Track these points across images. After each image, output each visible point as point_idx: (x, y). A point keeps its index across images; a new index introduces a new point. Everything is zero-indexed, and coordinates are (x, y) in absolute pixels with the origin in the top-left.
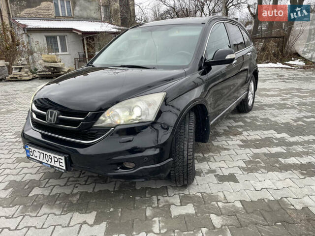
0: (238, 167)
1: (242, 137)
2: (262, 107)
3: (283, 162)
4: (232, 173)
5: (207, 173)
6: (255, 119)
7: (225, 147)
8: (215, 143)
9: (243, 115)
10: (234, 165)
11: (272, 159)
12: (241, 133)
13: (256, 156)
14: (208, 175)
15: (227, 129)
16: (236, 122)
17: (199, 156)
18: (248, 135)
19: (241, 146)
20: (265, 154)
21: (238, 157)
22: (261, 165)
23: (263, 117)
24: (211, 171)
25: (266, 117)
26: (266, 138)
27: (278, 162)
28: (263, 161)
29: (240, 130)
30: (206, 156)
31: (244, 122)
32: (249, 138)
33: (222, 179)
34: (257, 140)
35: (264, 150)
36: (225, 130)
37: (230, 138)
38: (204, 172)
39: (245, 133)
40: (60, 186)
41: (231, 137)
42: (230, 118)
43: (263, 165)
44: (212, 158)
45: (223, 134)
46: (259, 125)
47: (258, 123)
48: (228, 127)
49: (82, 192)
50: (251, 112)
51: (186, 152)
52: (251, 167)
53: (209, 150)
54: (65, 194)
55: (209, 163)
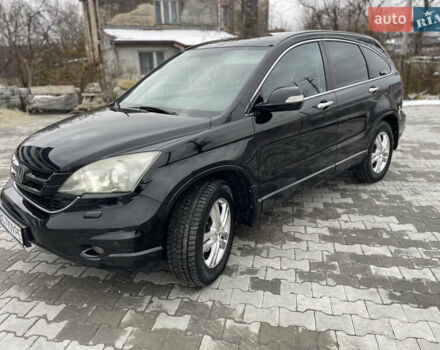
0: (296, 270)
1: (335, 224)
2: (403, 177)
3: (373, 272)
4: (279, 277)
5: (242, 273)
6: (377, 195)
7: (297, 235)
8: (286, 229)
9: (361, 187)
10: (292, 266)
11: (358, 266)
12: (337, 216)
13: (337, 256)
14: (243, 276)
15: (321, 207)
16: (343, 196)
17: (249, 246)
18: (346, 222)
19: (323, 238)
20: (353, 256)
21: (306, 255)
22: (335, 272)
23: (393, 193)
24: (252, 271)
25: (399, 193)
26: (373, 229)
27: (365, 271)
28: (342, 267)
29: (340, 211)
30: (260, 246)
31: (356, 197)
32: (344, 226)
33: (259, 285)
34: (356, 231)
35: (357, 249)
36: (315, 209)
37: (315, 222)
38: (240, 270)
39: (344, 217)
40: (47, 263)
41: (319, 221)
42: (338, 190)
43: (337, 272)
44: (265, 251)
45: (310, 215)
46: (377, 207)
47: (378, 203)
48: (325, 204)
49: (65, 276)
50: (380, 183)
51: (185, 240)
52: (316, 274)
53: (270, 238)
54: (46, 275)
55: (257, 257)
